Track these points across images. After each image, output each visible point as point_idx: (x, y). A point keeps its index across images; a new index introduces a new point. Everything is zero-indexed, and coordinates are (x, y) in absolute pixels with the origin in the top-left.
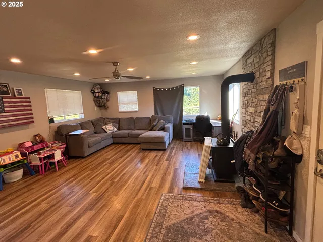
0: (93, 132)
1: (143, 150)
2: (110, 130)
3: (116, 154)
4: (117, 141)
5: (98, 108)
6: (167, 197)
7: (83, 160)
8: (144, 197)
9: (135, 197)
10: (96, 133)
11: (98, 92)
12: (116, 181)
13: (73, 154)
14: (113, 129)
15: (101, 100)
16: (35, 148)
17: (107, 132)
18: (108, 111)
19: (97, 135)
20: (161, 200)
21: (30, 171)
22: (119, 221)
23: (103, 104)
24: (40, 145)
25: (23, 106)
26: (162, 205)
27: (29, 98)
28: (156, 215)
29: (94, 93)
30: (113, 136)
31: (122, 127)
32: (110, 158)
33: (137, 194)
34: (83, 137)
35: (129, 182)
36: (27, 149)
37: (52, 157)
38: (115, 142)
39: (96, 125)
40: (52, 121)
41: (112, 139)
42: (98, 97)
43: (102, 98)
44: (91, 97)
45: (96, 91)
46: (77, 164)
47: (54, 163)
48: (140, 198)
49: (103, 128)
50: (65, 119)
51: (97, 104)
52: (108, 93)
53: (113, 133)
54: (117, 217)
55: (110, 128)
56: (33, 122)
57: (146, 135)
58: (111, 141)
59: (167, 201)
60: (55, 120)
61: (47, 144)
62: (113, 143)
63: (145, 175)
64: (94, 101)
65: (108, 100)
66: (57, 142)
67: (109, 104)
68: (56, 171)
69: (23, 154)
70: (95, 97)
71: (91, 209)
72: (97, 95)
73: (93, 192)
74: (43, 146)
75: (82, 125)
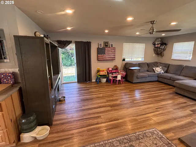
0: (146, 70)
1: (176, 93)
2: (157, 71)
3: (153, 88)
4: (161, 80)
5: (156, 55)
6: (156, 132)
7: (132, 84)
8: (139, 120)
9: (135, 116)
10: (148, 71)
11: (158, 44)
12: (135, 102)
13: (128, 79)
14: (161, 71)
15: (159, 49)
16: (113, 71)
17: (155, 72)
18: (163, 57)
19: (147, 72)
20: (148, 131)
21: (108, 81)
22: (115, 120)
23: (160, 53)
24: (115, 71)
25: (112, 52)
26: (145, 133)
27: (115, 48)
28: (134, 134)
29: (154, 44)
30: (159, 76)
31: (170, 71)
32: (146, 89)
33: (138, 116)
34: (134, 72)
35: (141, 107)
36: (110, 71)
37: (116, 77)
38: (159, 80)
39: (149, 66)
40: (124, 60)
41: (157, 78)
42: (157, 48)
43: (160, 48)
44: (152, 47)
45: (156, 43)
46: (128, 85)
47: (117, 80)
48: (137, 119)
49: (153, 69)
50: (132, 60)
51: (155, 52)
52: (166, 44)
53: (160, 74)
54: (116, 118)
55: (159, 70)
56: (115, 59)
57: (183, 82)
58: (156, 79)
59: (152, 134)
60: (126, 60)
61: (118, 71)
62: (158, 81)
63: (156, 110)
64: (154, 50)
65: (164, 50)
66: (123, 71)
67: (165, 53)
68: (116, 84)
69: (108, 73)
70: (155, 47)
71: (111, 107)
72: (157, 46)
73: (120, 101)
74: (116, 71)
75: (140, 65)
